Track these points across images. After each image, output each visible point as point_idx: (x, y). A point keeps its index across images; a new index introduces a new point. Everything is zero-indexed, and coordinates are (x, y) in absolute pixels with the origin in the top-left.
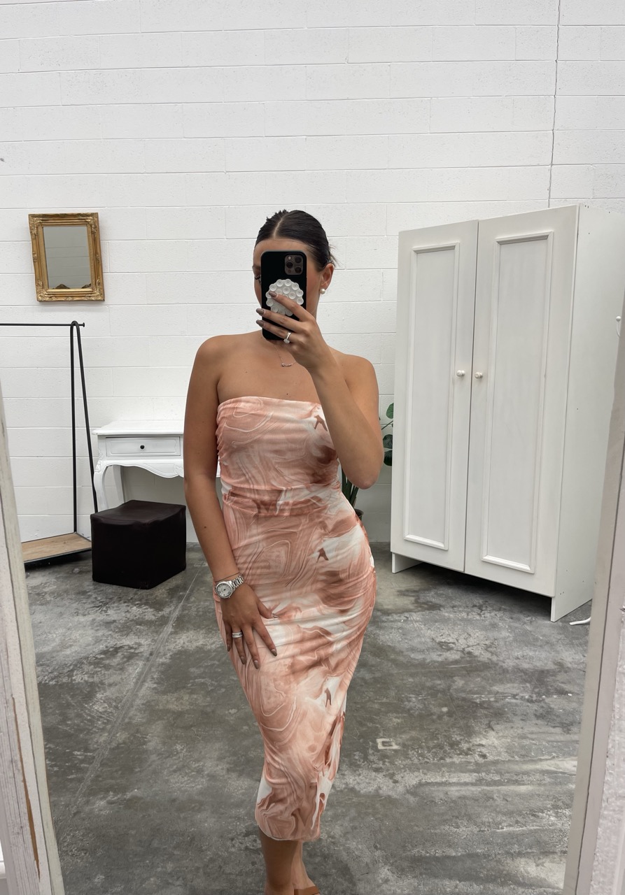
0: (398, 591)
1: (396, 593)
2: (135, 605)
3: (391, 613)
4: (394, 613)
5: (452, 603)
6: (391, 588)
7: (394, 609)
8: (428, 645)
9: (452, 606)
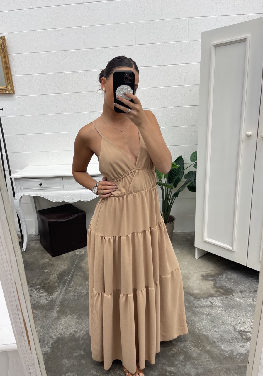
0: (202, 276)
1: (201, 278)
2: (36, 290)
3: (199, 298)
4: (202, 297)
5: (240, 288)
6: (197, 273)
7: (202, 294)
8: (232, 334)
9: (240, 291)
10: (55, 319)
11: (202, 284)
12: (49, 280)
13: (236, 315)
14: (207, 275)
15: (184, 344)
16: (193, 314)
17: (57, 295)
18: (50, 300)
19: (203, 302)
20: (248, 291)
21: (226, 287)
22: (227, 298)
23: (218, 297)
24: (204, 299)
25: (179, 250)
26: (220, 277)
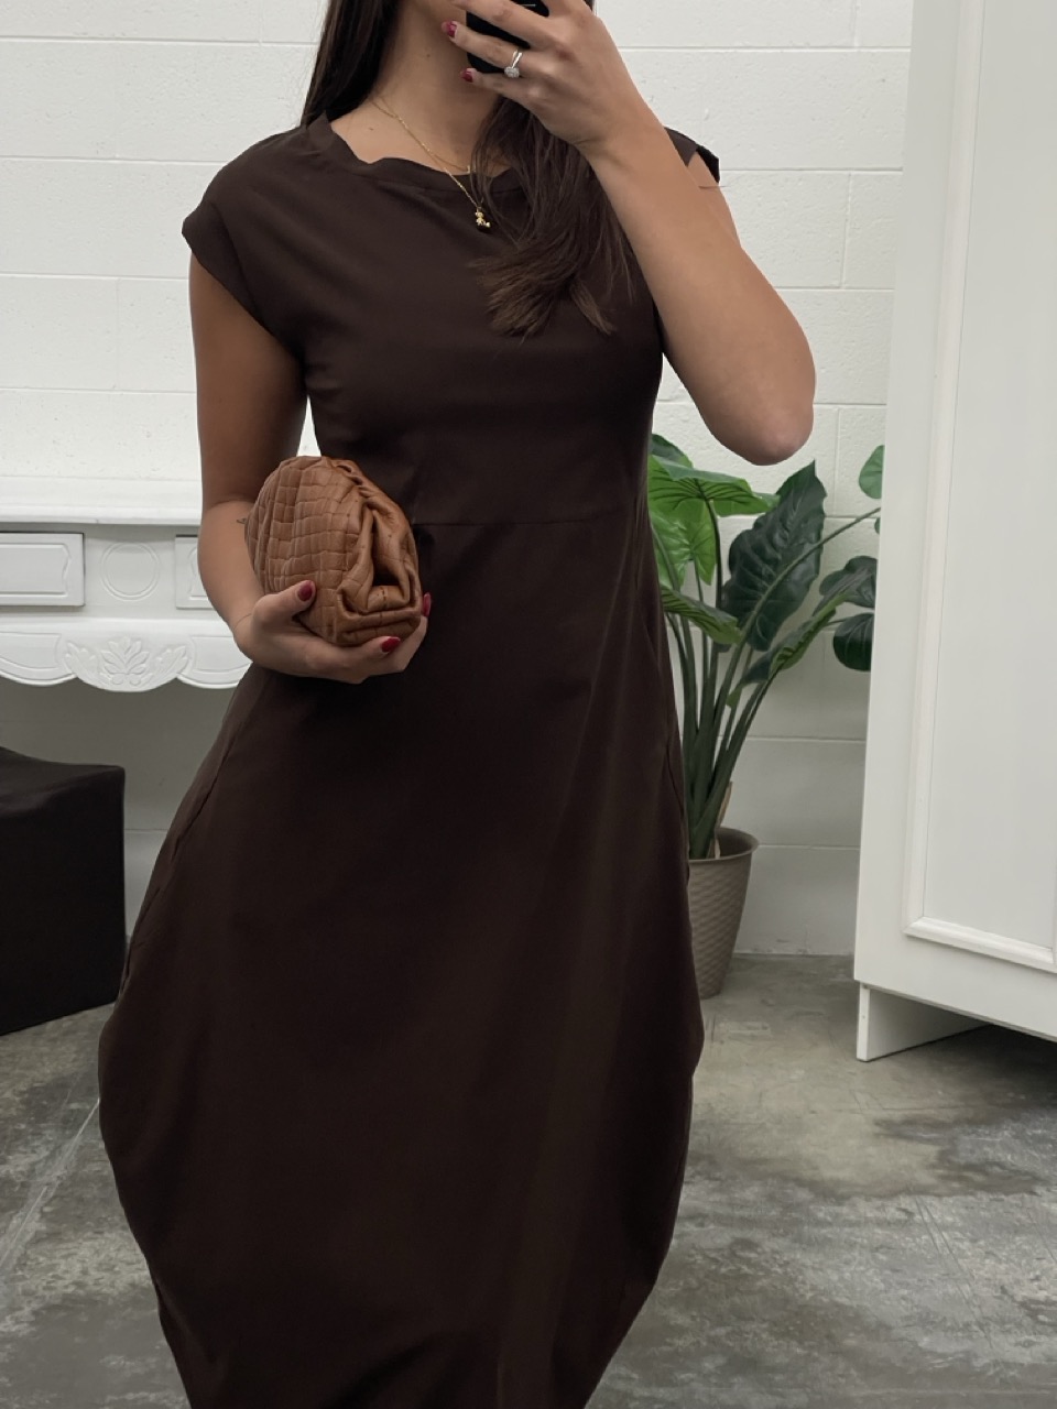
0: (882, 1123)
4: (859, 1194)
6: (852, 1111)
7: (862, 1182)
8: (984, 1310)
10: (38, 1240)
11: (871, 1150)
13: (1025, 1254)
14: (910, 1122)
15: (729, 1329)
16: (797, 1245)
17: (33, 1164)
19: (862, 1211)
21: (1002, 1168)
22: (1000, 1200)
23: (950, 1195)
24: (867, 1200)
25: (767, 1025)
26: (980, 1130)
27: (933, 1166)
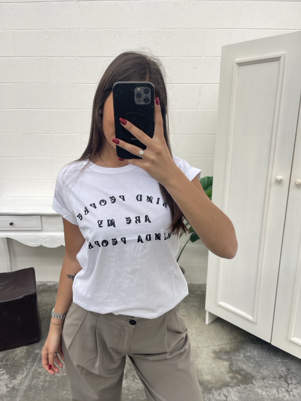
0: (215, 352)
1: (213, 355)
3: (210, 389)
4: (213, 387)
5: (261, 372)
6: (208, 347)
7: (214, 381)
9: (262, 377)
11: (214, 365)
12: (14, 354)
14: (220, 351)
17: (22, 379)
18: (11, 387)
19: (215, 396)
20: (271, 377)
21: (244, 372)
22: (246, 388)
23: (234, 387)
24: (216, 390)
25: (186, 311)
26: (236, 354)
27: (228, 372)
